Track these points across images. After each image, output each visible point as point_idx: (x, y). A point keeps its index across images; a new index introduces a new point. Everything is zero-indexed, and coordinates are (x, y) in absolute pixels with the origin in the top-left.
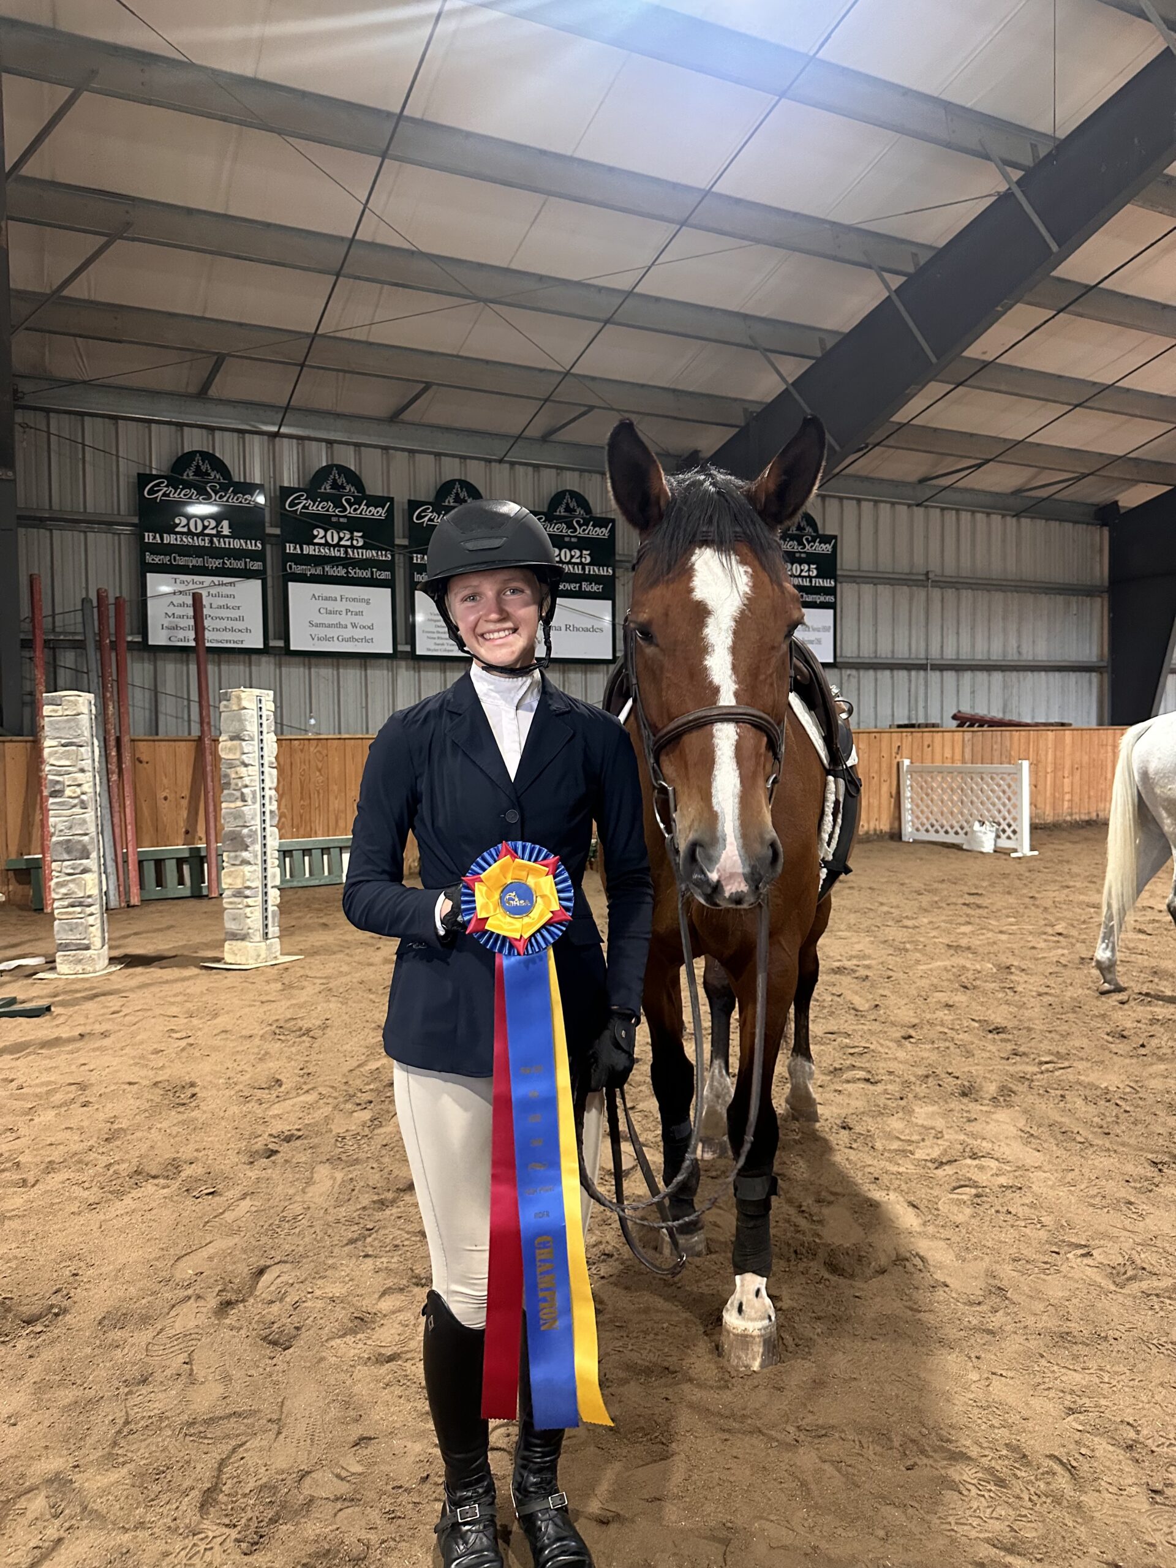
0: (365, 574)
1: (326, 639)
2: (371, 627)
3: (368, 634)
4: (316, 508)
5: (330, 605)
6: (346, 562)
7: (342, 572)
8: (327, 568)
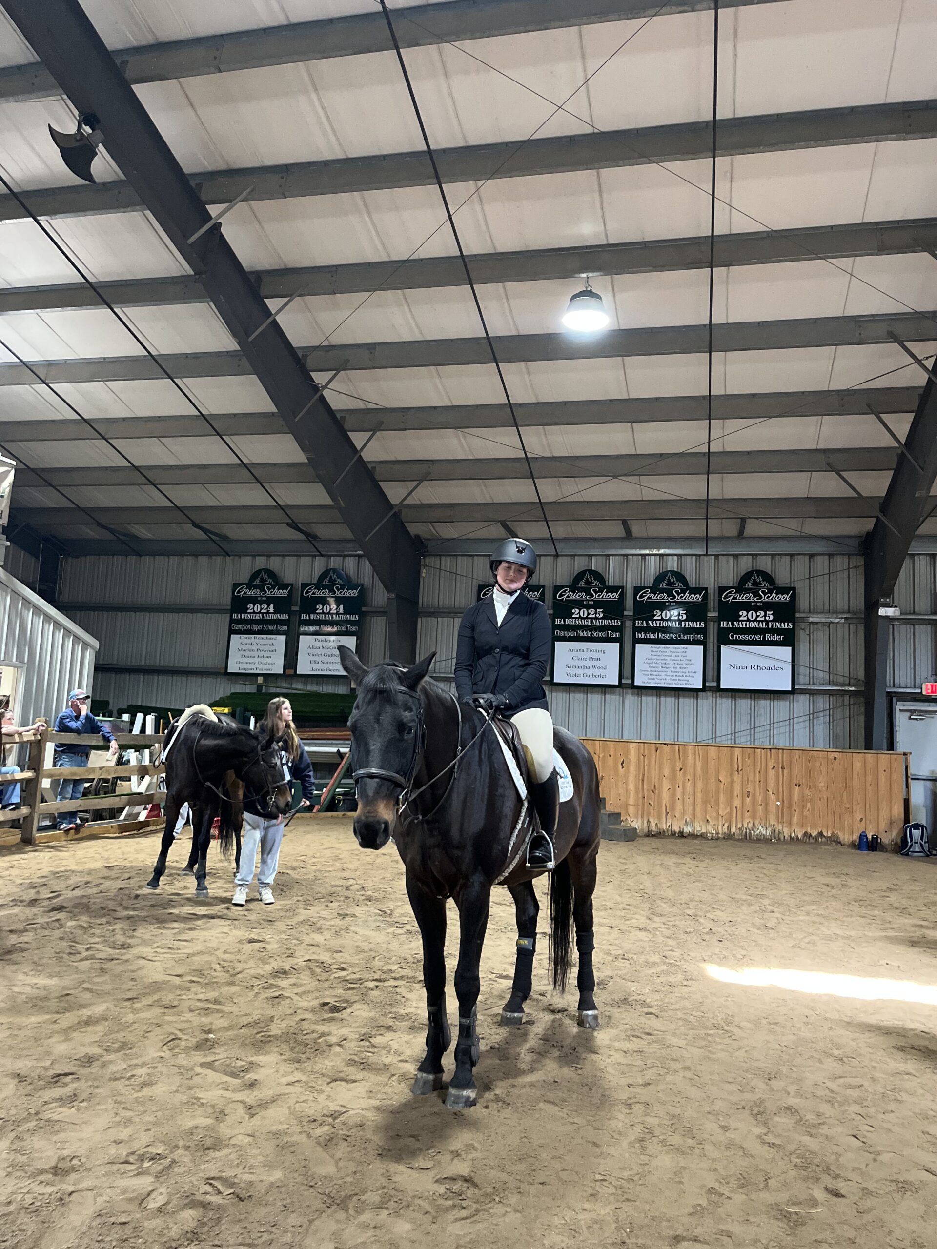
0: (604, 634)
1: (576, 675)
2: (605, 668)
3: (603, 672)
4: (575, 597)
5: (580, 655)
6: (591, 628)
7: (588, 634)
8: (579, 632)
